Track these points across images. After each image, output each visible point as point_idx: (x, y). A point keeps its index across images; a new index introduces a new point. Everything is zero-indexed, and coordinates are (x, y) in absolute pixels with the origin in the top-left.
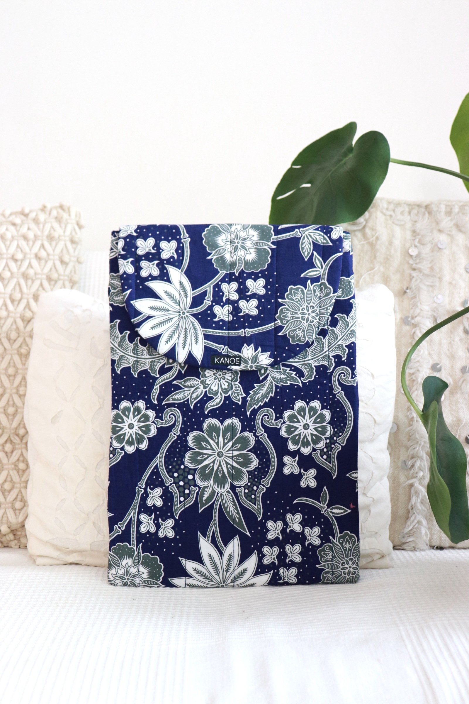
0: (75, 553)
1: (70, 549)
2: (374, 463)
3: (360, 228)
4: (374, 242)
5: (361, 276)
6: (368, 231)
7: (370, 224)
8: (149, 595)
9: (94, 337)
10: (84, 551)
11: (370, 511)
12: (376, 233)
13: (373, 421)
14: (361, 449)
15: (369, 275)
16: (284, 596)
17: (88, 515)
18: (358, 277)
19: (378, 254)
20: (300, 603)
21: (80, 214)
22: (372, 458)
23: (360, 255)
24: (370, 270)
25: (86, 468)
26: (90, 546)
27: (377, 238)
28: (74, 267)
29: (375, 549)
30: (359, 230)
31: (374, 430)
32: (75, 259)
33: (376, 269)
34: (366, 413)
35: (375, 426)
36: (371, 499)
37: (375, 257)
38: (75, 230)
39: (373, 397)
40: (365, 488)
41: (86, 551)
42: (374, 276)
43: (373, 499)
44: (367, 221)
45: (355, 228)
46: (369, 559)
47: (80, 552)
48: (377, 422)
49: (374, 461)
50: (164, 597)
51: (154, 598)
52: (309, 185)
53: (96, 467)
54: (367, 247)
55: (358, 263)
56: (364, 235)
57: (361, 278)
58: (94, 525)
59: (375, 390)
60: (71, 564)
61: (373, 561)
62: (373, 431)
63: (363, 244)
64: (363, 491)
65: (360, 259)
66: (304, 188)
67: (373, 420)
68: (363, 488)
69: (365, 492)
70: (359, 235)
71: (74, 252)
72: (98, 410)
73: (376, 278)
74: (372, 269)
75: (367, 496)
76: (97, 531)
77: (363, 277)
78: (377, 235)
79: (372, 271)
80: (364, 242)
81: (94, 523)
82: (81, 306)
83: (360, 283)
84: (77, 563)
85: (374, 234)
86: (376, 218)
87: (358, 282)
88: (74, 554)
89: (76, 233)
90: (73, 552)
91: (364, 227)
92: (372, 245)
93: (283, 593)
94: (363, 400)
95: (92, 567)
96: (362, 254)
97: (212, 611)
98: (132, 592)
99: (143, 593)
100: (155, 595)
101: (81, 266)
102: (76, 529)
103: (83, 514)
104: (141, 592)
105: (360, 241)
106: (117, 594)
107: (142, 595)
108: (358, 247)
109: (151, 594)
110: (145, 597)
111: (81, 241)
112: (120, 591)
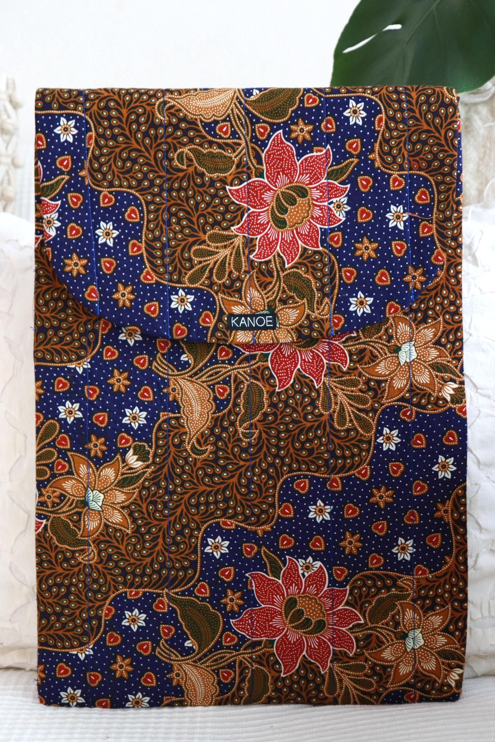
1: (5, 645)
3: (486, 99)
5: (487, 182)
8: (135, 725)
10: (29, 647)
14: (488, 477)
17: (33, 589)
18: (482, 183)
21: (14, 83)
23: (484, 146)
25: (28, 513)
28: (7, 173)
30: (485, 103)
32: (9, 161)
38: (6, 110)
45: (477, 99)
50: (159, 728)
51: (142, 730)
52: (398, 27)
56: (493, 111)
57: (486, 185)
60: (8, 668)
63: (491, 127)
64: (490, 547)
65: (485, 152)
66: (390, 31)
71: (7, 148)
77: (489, 184)
80: (493, 123)
82: (17, 241)
83: (485, 193)
84: (18, 666)
88: (13, 653)
89: (9, 117)
90: (11, 649)
91: (493, 97)
96: (488, 145)
98: (105, 720)
99: (125, 723)
100: (143, 725)
101: (19, 171)
102: (15, 612)
103: (25, 588)
104: (121, 721)
105: (485, 122)
106: (80, 725)
107: (123, 725)
108: (482, 131)
109: (137, 723)
110: (127, 730)
111: (17, 129)
112: (85, 718)
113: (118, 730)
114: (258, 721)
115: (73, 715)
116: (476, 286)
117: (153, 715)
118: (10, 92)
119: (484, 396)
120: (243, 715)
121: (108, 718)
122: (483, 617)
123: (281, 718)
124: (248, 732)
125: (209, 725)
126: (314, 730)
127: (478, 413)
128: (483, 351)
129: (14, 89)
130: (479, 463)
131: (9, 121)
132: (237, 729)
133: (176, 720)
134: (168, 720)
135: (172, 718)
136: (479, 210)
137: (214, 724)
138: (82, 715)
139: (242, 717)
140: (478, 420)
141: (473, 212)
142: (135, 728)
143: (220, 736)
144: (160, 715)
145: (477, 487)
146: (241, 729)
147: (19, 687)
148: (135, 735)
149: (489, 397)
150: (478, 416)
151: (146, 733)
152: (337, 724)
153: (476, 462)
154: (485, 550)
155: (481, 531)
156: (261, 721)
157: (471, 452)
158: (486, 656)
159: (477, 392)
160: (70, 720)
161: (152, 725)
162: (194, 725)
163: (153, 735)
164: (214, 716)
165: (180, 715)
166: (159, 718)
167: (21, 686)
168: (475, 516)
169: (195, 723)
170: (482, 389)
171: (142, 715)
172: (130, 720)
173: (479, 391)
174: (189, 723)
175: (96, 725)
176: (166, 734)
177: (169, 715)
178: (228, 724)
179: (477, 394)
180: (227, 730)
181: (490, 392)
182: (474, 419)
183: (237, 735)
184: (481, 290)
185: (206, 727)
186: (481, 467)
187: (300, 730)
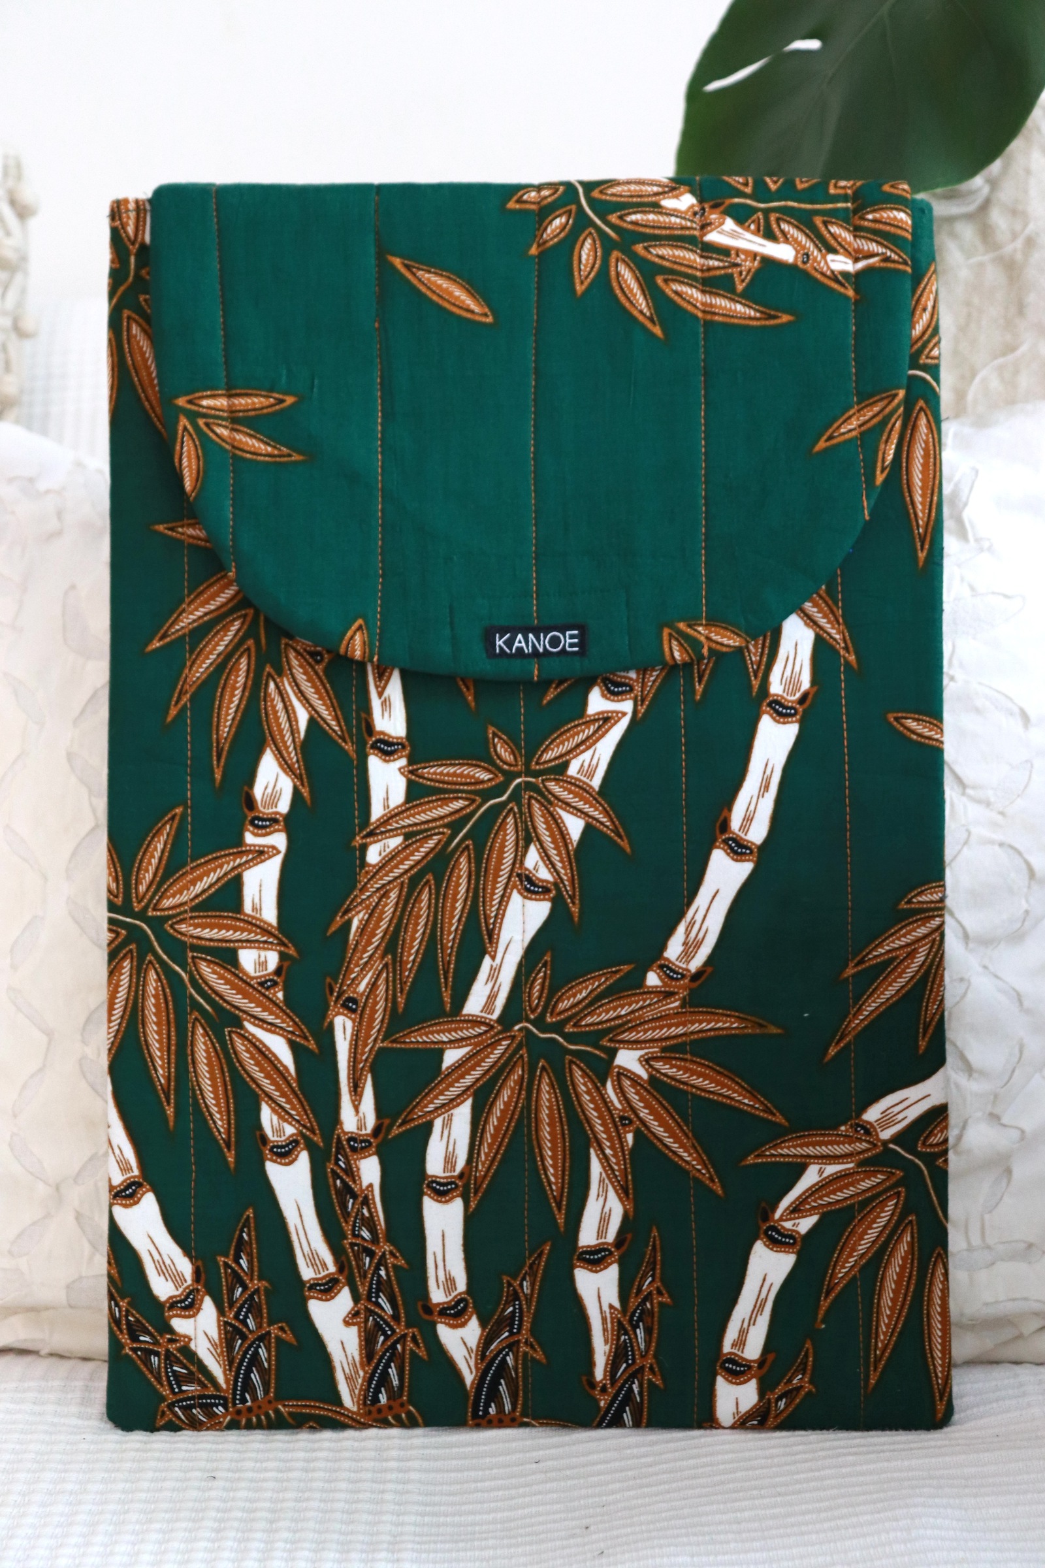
0: (16, 1313)
2: (1028, 1012)
3: (971, 208)
4: (1019, 257)
5: (974, 375)
6: (998, 218)
7: (1006, 194)
8: (264, 1465)
9: (73, 587)
10: (47, 1308)
11: (1009, 1171)
12: (1025, 225)
13: (1025, 872)
14: (985, 967)
15: (1001, 369)
16: (721, 1467)
17: (58, 1188)
18: (962, 377)
19: (1031, 298)
20: (779, 1494)
21: (19, 166)
22: (1019, 995)
24: (1004, 354)
25: (49, 1034)
26: (67, 1293)
27: (1030, 243)
29: (1026, 1299)
30: (969, 217)
31: (1027, 901)
33: (1024, 349)
34: (1001, 845)
35: (1029, 887)
36: (1015, 1134)
37: (1021, 309)
39: (1024, 790)
40: (996, 1096)
41: (54, 1308)
42: (1016, 372)
43: (1023, 1132)
44: (993, 183)
46: (1007, 1333)
47: (33, 1310)
48: (1038, 874)
49: (1026, 1004)
50: (314, 1470)
51: (280, 1475)
52: (814, 44)
53: (84, 1029)
54: (993, 275)
55: (963, 329)
56: (986, 233)
57: (971, 382)
58: (79, 1223)
59: (1032, 766)
61: (1020, 1337)
62: (1025, 906)
63: (981, 265)
64: (989, 1109)
65: (969, 315)
66: (797, 53)
67: (1024, 866)
68: (992, 1097)
69: (997, 1111)
70: (967, 231)
72: (87, 835)
73: (1025, 381)
74: (1011, 349)
75: (1004, 1121)
76: (90, 1242)
77: (977, 379)
78: (1028, 231)
79: (1011, 357)
80: (986, 258)
81: (78, 1217)
83: (970, 397)
85: (1018, 227)
86: (1028, 172)
87: (960, 395)
88: (15, 1321)
89: (8, 234)
90: (9, 1311)
91: (985, 206)
92: (1012, 269)
93: (720, 1457)
94: (992, 799)
95: (71, 1363)
96: (976, 300)
97: (477, 1528)
98: (204, 1455)
99: (244, 1460)
100: (282, 1465)
101: (27, 345)
102: (19, 1236)
103: (41, 1186)
104: (236, 1455)
105: (968, 255)
106: (153, 1464)
107: (240, 1465)
108: (964, 273)
109: (268, 1460)
110: (250, 1475)
111: (24, 259)
112: (162, 1451)
113: (230, 1475)
114: (514, 1457)
115: (138, 1445)
116: (962, 579)
117: (301, 1444)
118: (10, 183)
119: (978, 801)
120: (484, 1444)
121: (210, 1451)
122: (970, 1249)
123: (561, 1450)
124: (494, 1478)
125: (415, 1464)
126: (630, 1473)
127: (965, 835)
128: (978, 711)
129: (19, 177)
130: (966, 937)
131: (9, 242)
132: (473, 1474)
133: (347, 1454)
134: (331, 1455)
135: (340, 1451)
136: (967, 430)
137: (425, 1464)
138: (156, 1446)
139: (482, 1448)
140: (965, 849)
141: (955, 435)
142: (266, 1470)
143: (438, 1488)
144: (316, 1445)
145: (964, 986)
146: (480, 1473)
147: (26, 1385)
148: (265, 1485)
149: (988, 804)
150: (966, 843)
151: (288, 1480)
152: (675, 1460)
153: (960, 934)
154: (979, 1114)
155: (970, 1075)
156: (521, 1455)
157: (952, 914)
158: (974, 1326)
159: (964, 794)
160: (133, 1454)
161: (300, 1464)
162: (384, 1464)
163: (302, 1485)
164: (425, 1447)
165: (356, 1444)
166: (314, 1450)
167: (32, 1384)
168: (959, 1044)
169: (387, 1460)
170: (974, 788)
171: (280, 1445)
172: (253, 1455)
173: (969, 791)
174: (374, 1460)
175: (185, 1464)
176: (329, 1481)
177: (332, 1445)
178: (454, 1462)
179: (964, 799)
180: (453, 1475)
181: (990, 794)
182: (958, 847)
183: (473, 1486)
184: (972, 588)
185: (408, 1470)
186: (971, 945)
187: (600, 1473)
